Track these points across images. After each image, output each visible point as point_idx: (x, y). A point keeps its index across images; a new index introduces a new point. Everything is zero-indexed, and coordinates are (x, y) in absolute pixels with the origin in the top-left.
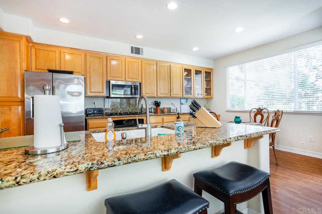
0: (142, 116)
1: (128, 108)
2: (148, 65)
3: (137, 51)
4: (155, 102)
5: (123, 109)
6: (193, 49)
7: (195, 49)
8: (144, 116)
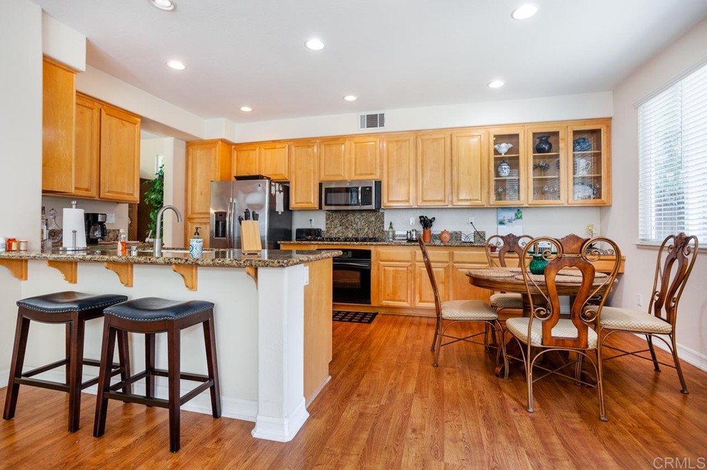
0: (366, 245)
1: (366, 230)
2: (395, 143)
3: (373, 121)
4: (420, 217)
5: (357, 230)
6: (491, 86)
7: (497, 84)
8: (370, 245)
